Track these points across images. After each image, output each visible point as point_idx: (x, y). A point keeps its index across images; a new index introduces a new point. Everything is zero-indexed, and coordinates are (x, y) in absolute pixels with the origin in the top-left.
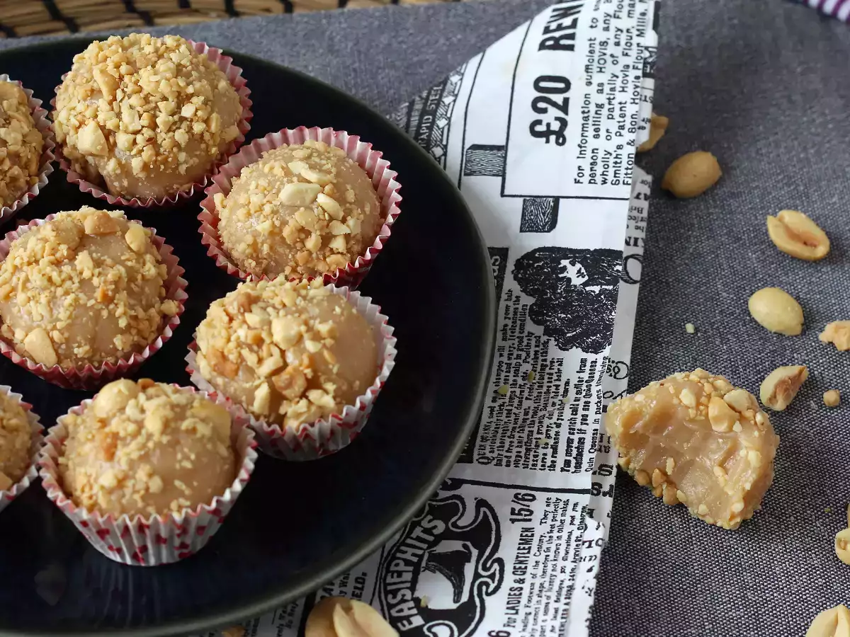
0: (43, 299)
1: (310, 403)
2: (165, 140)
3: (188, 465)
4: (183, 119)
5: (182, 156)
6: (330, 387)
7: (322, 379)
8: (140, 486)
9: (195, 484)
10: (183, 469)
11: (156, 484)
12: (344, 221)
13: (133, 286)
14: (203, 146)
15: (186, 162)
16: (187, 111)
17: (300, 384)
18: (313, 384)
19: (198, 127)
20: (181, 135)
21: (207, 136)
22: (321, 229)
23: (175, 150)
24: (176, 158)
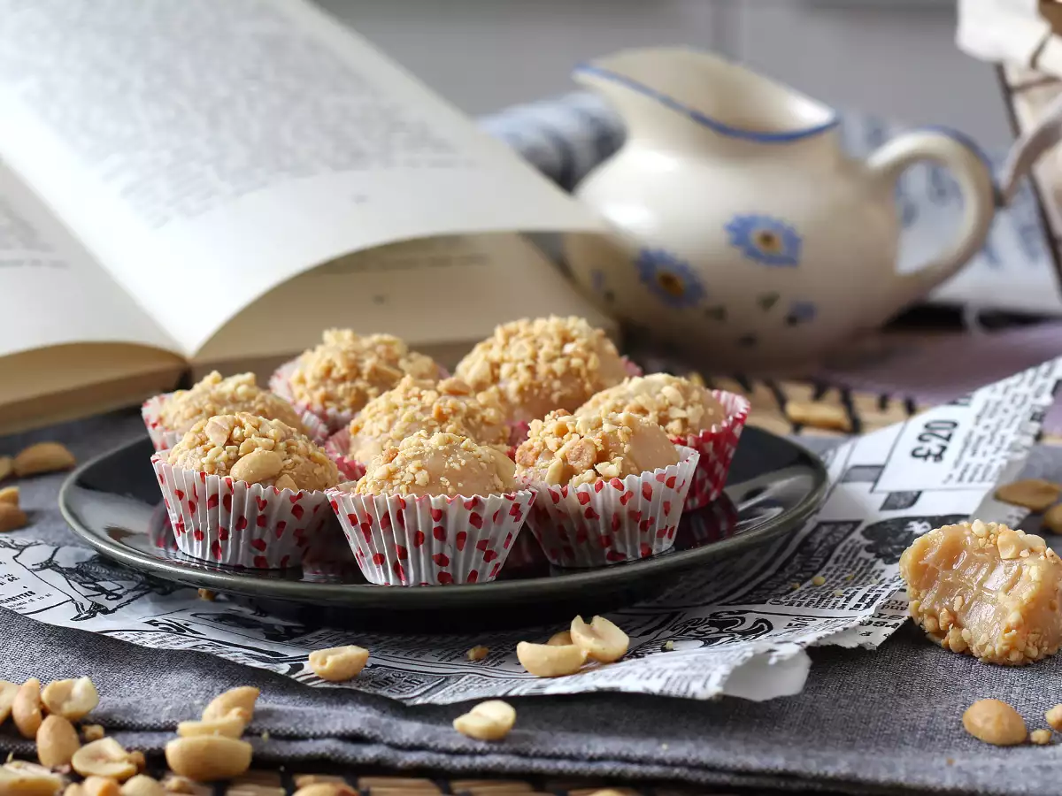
0: (386, 418)
1: (598, 474)
2: (542, 368)
3: (456, 466)
4: (562, 356)
5: (557, 384)
6: (618, 460)
7: (612, 455)
8: (408, 478)
9: (460, 485)
10: (451, 468)
11: (422, 477)
12: (684, 409)
13: (470, 420)
14: (579, 381)
15: (559, 390)
16: (569, 348)
17: (588, 457)
18: (602, 457)
19: (575, 362)
20: (558, 366)
21: (583, 373)
22: (660, 410)
23: (551, 377)
24: (550, 386)
